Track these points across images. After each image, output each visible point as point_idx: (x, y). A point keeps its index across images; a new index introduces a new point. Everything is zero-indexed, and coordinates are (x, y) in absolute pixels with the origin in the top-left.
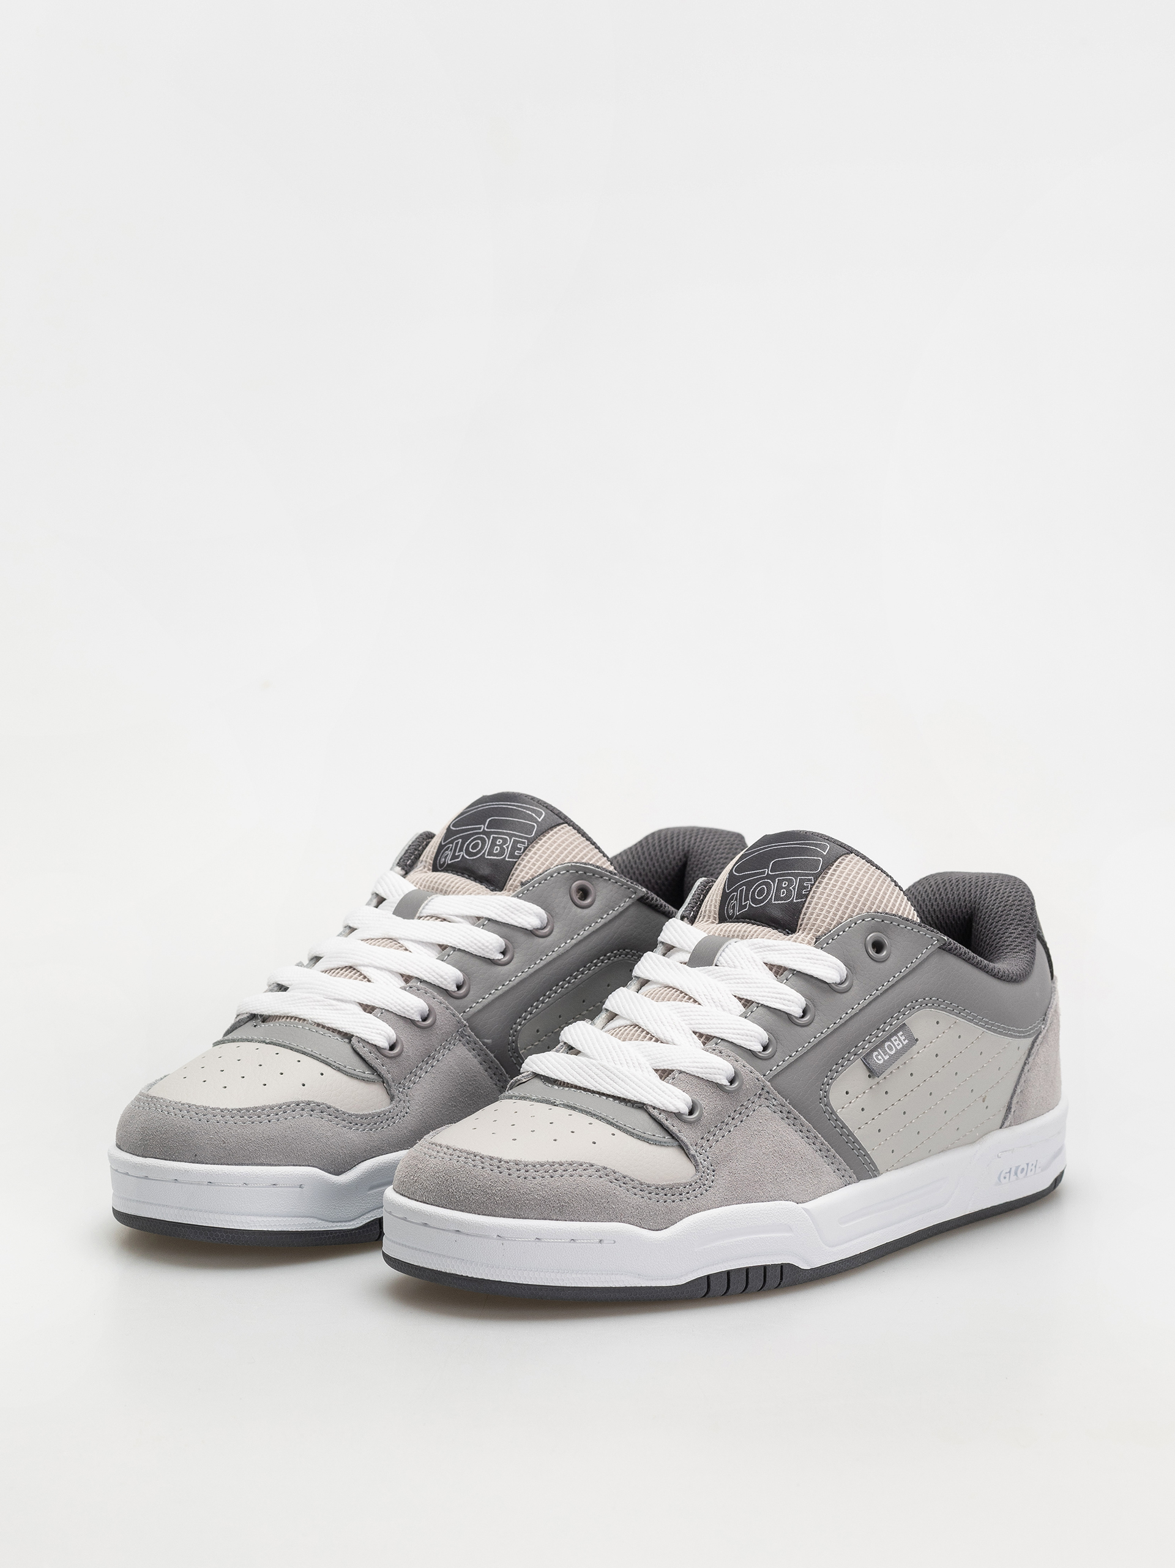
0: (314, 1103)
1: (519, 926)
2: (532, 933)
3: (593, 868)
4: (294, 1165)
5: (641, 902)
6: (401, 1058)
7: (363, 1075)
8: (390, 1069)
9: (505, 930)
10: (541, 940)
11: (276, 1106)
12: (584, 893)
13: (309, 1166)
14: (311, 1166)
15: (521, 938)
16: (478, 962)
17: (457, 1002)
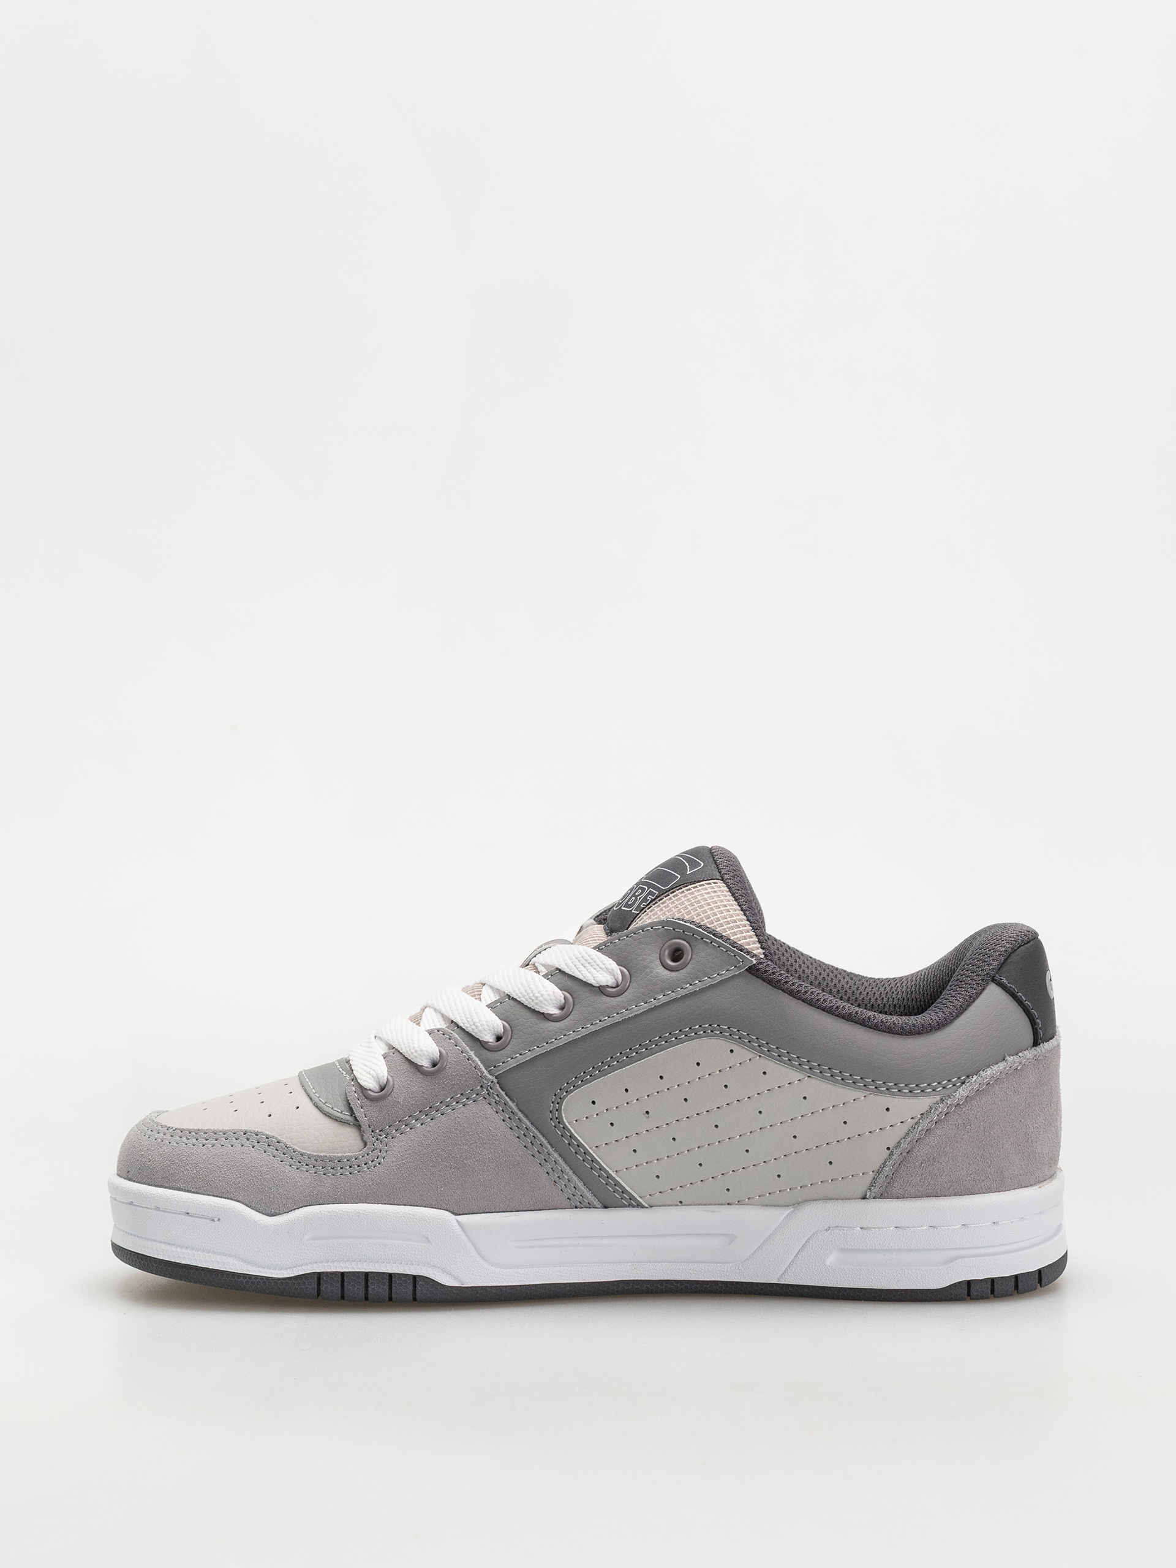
0: (263, 1135)
1: (584, 980)
2: (601, 990)
3: (694, 927)
4: (214, 1196)
5: (750, 973)
6: (384, 1103)
7: (342, 1116)
8: (368, 1113)
9: (569, 983)
10: (608, 999)
11: (221, 1131)
12: (677, 955)
13: (232, 1199)
14: (235, 1200)
15: (584, 993)
16: (528, 1014)
17: (489, 1055)
